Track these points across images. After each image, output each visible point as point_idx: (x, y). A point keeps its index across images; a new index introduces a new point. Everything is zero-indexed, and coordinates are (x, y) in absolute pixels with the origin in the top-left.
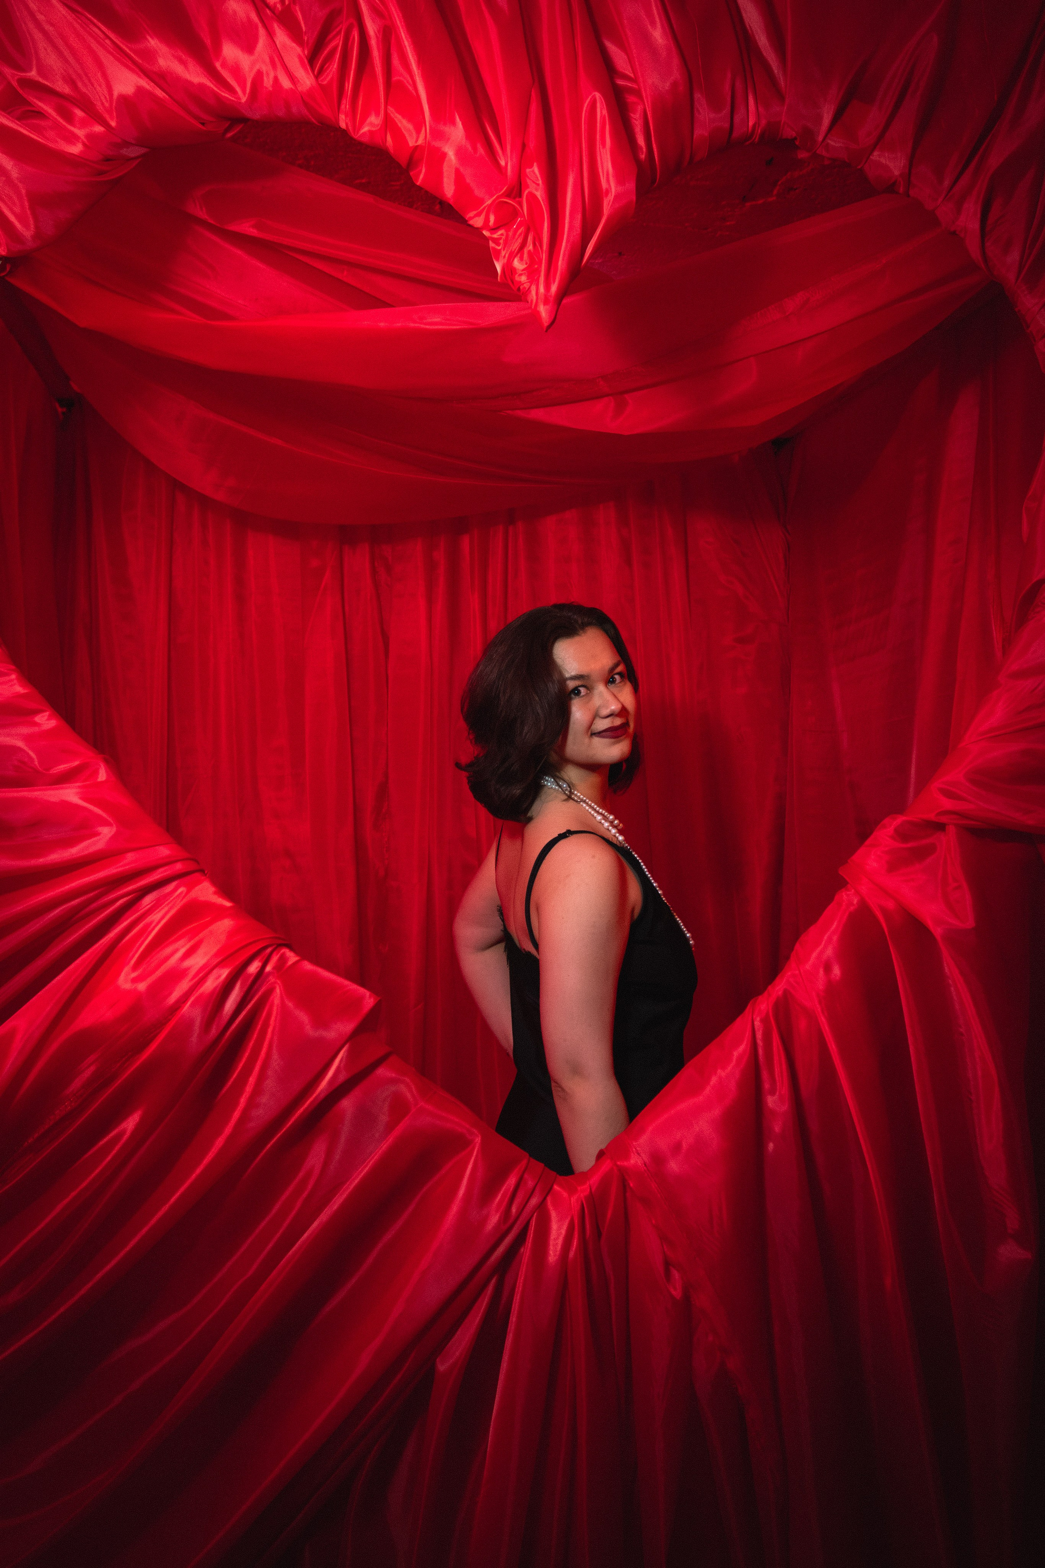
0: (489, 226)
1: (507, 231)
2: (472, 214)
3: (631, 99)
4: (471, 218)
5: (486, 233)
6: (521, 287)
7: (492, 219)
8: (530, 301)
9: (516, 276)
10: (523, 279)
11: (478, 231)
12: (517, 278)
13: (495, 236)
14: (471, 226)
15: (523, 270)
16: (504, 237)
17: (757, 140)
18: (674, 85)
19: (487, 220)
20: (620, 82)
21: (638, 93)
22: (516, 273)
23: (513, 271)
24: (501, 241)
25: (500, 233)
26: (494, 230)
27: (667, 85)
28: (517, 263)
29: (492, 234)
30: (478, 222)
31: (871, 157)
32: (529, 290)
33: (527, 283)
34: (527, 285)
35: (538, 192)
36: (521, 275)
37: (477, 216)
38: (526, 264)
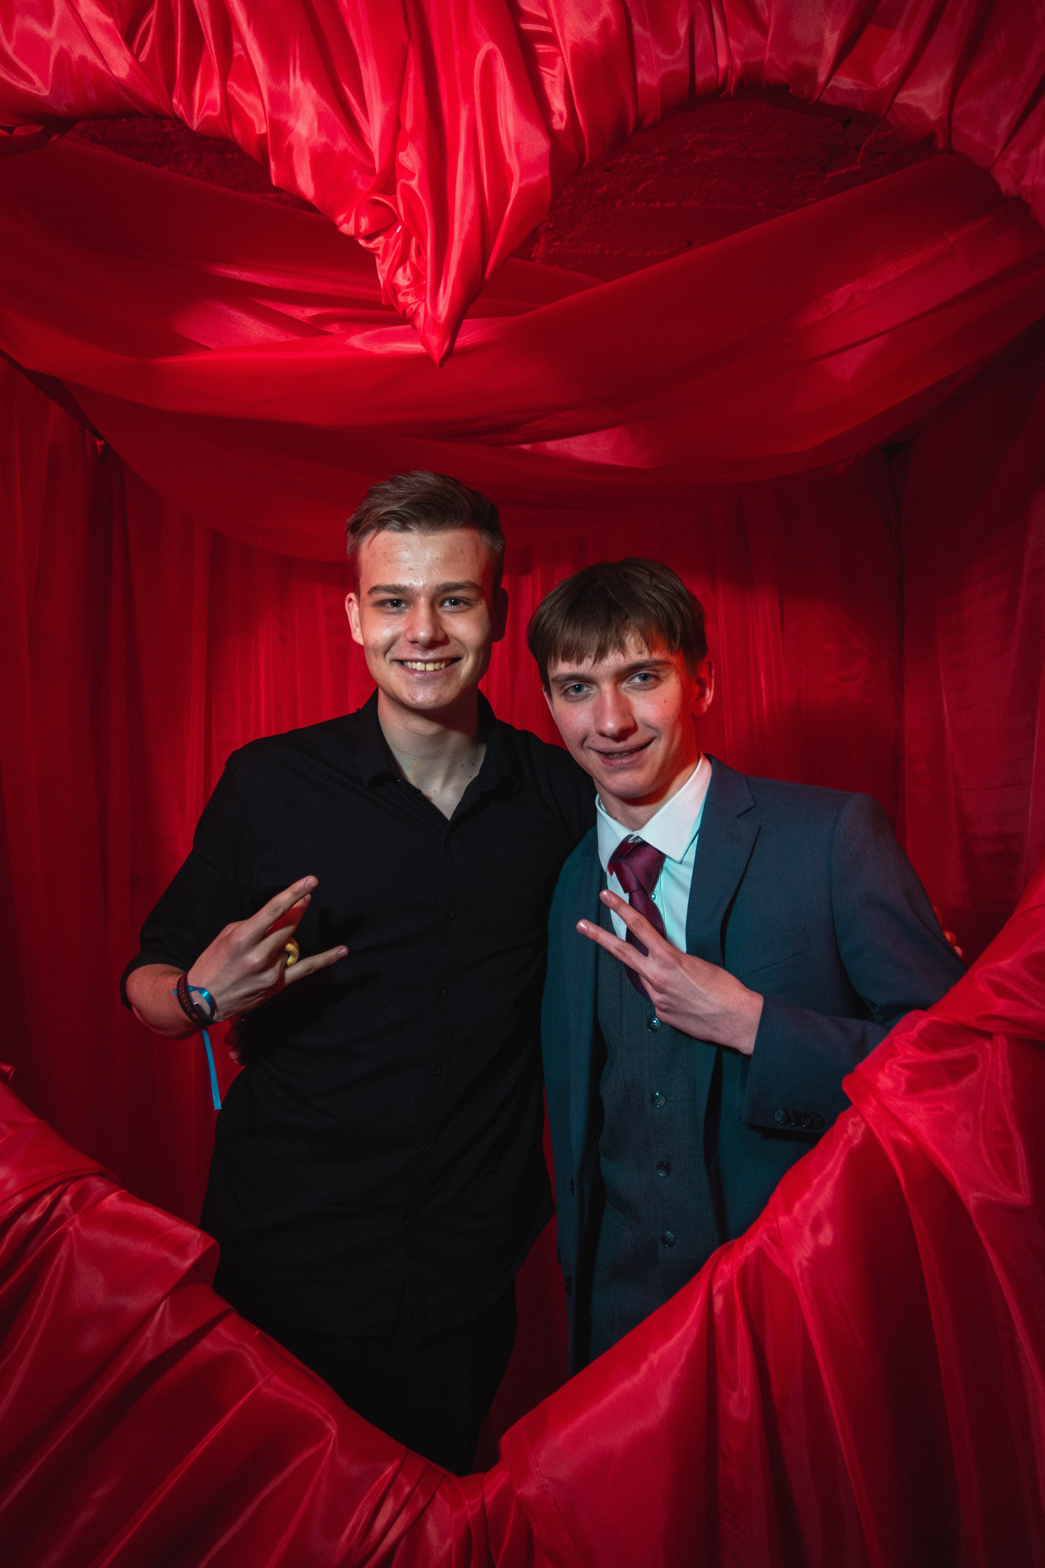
0: (360, 233)
1: (387, 237)
2: (341, 218)
3: (542, 48)
4: (342, 223)
5: (362, 242)
6: (408, 310)
7: (364, 223)
8: (418, 327)
9: (400, 296)
10: (410, 299)
11: (351, 240)
12: (401, 299)
13: (371, 246)
14: (342, 235)
15: (408, 287)
16: (381, 246)
17: (732, 91)
18: (605, 23)
19: (357, 225)
20: (527, 26)
21: (551, 39)
22: (400, 292)
23: (395, 289)
24: (380, 252)
25: (376, 241)
26: (369, 238)
27: (595, 26)
28: (402, 279)
29: (367, 243)
30: (348, 228)
31: (895, 100)
32: (416, 313)
33: (413, 304)
34: (414, 307)
35: (414, 183)
36: (406, 294)
37: (347, 220)
38: (409, 279)
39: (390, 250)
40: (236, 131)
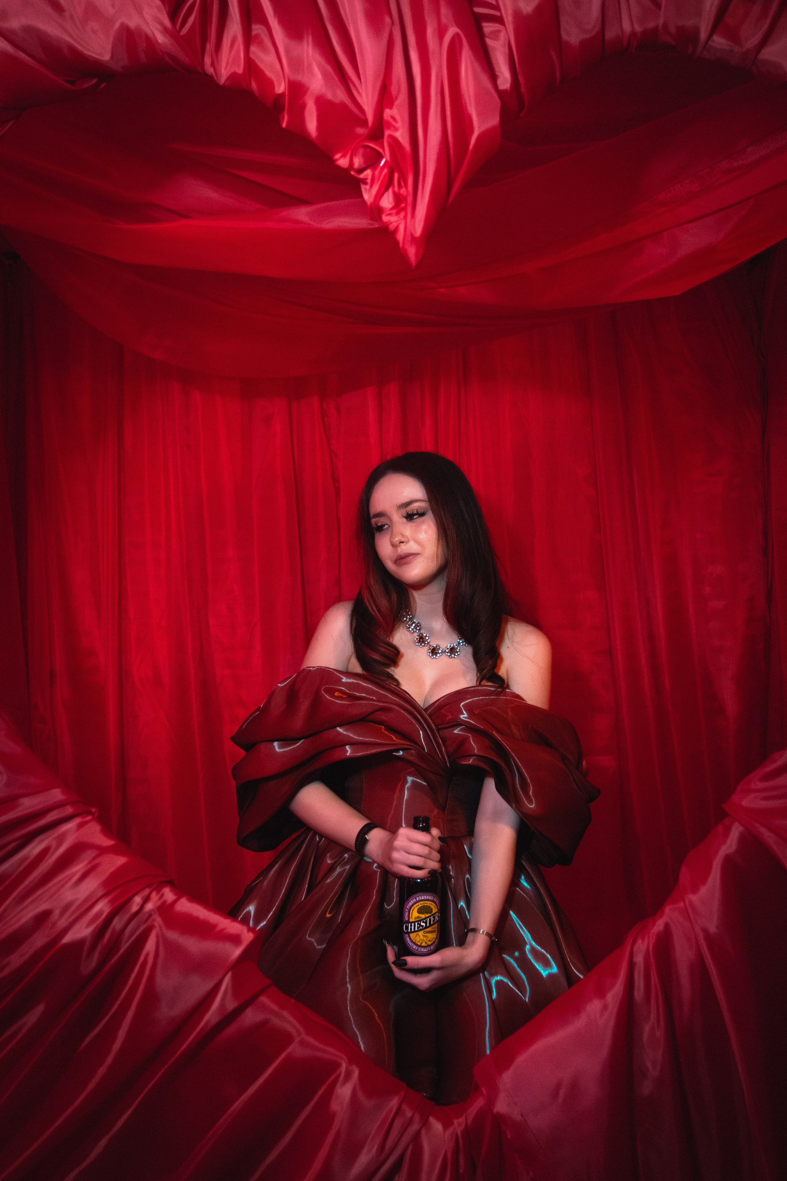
0: (353, 167)
1: (374, 169)
2: (337, 156)
3: (491, 26)
4: (338, 159)
5: (352, 173)
6: (390, 228)
7: (357, 160)
8: (398, 241)
9: (384, 215)
10: (393, 218)
11: (345, 172)
12: (385, 218)
13: (362, 176)
14: (339, 167)
15: (392, 209)
16: (370, 177)
19: (351, 162)
20: (479, 11)
21: (498, 19)
22: (384, 213)
23: (380, 209)
24: (369, 181)
25: (365, 173)
26: (360, 171)
28: (386, 203)
29: (358, 174)
30: (343, 162)
31: (759, 56)
32: (397, 228)
33: (395, 222)
34: (395, 224)
35: (398, 135)
36: (390, 214)
37: (344, 156)
38: (391, 204)
39: (376, 181)
40: (254, 85)
